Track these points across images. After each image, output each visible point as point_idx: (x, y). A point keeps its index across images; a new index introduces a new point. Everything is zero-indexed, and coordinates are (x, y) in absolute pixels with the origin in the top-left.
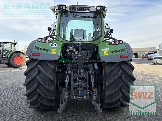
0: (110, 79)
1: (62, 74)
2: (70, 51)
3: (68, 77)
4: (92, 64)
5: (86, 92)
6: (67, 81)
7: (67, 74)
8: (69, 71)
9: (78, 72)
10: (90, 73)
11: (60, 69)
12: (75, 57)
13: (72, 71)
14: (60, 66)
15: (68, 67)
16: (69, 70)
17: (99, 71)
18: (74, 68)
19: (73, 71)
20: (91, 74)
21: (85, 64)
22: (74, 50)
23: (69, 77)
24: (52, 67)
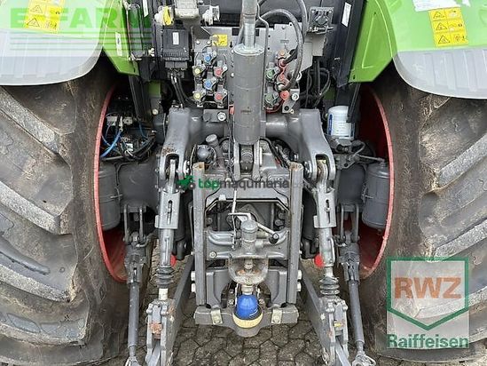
0: (451, 219)
1: (144, 166)
2: (179, 23)
3: (169, 197)
4: (317, 112)
5: (283, 282)
6: (167, 222)
7: (167, 176)
8: (176, 157)
9: (236, 161)
10: (313, 169)
11: (125, 139)
12: (214, 62)
13: (197, 159)
14: (129, 121)
15: (171, 130)
16: (180, 152)
17: (355, 149)
18: (212, 138)
19: (206, 160)
20: (319, 176)
21: (276, 111)
22: (208, 16)
23: (176, 199)
24: (47, 133)
